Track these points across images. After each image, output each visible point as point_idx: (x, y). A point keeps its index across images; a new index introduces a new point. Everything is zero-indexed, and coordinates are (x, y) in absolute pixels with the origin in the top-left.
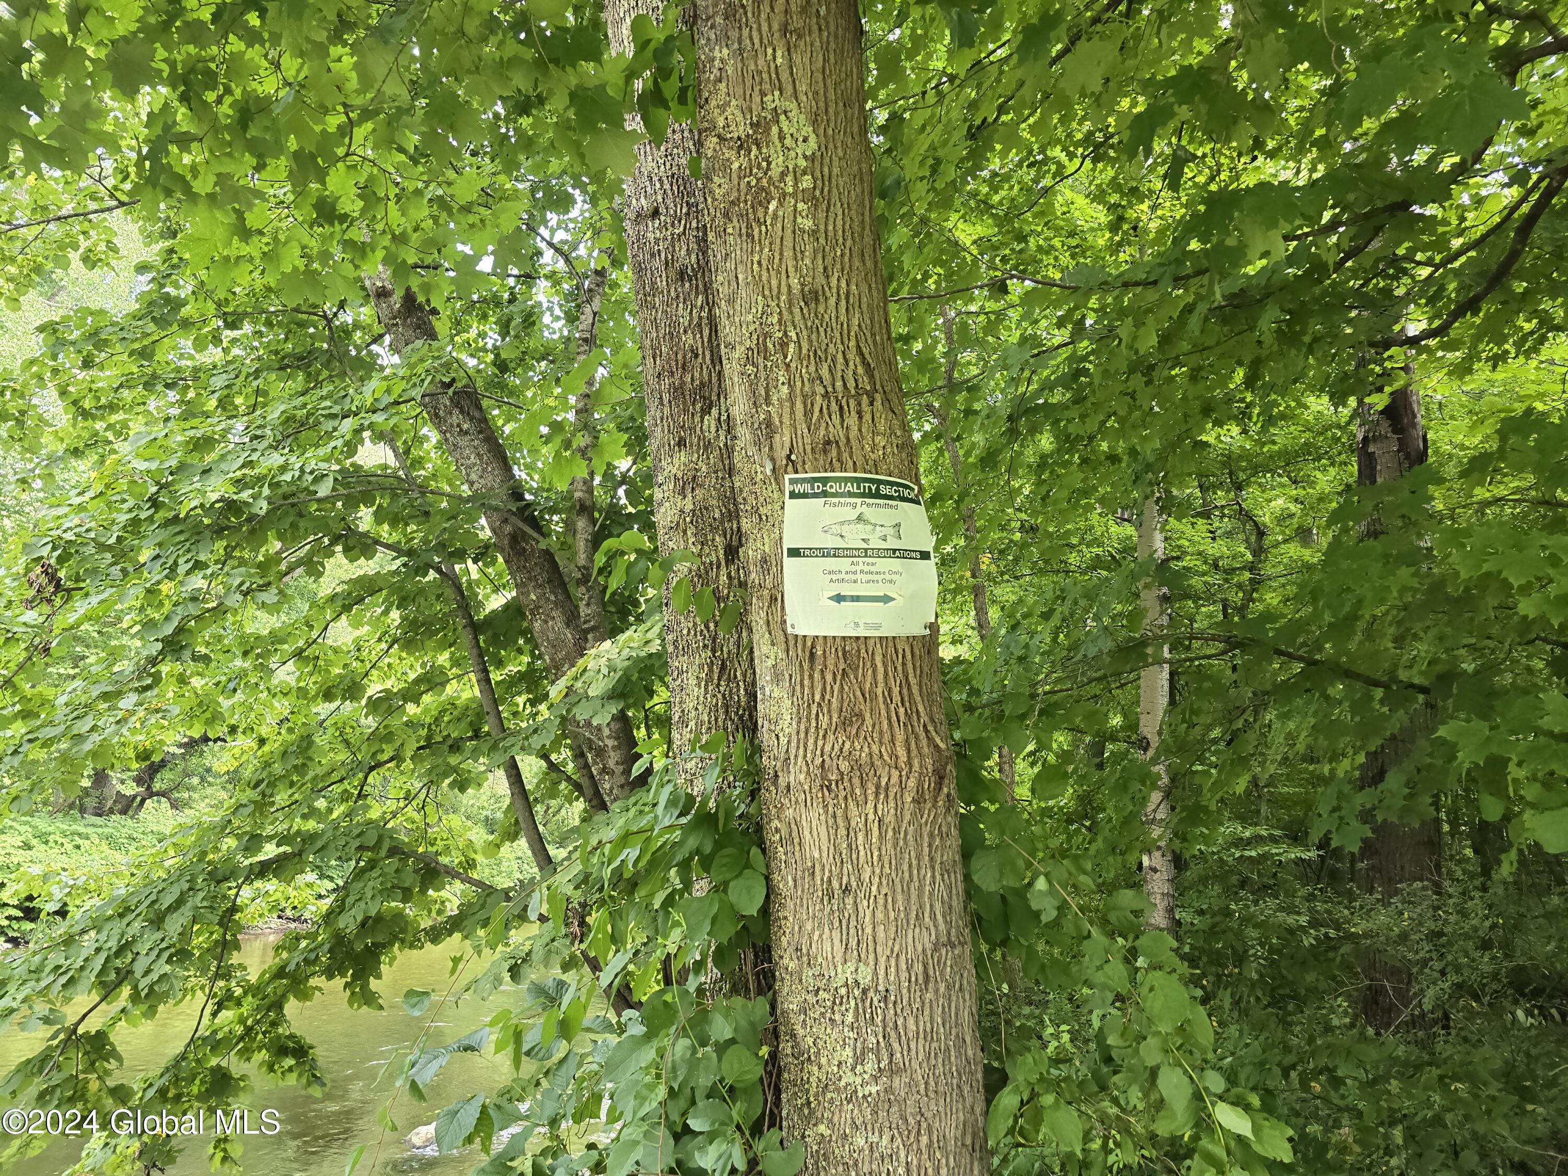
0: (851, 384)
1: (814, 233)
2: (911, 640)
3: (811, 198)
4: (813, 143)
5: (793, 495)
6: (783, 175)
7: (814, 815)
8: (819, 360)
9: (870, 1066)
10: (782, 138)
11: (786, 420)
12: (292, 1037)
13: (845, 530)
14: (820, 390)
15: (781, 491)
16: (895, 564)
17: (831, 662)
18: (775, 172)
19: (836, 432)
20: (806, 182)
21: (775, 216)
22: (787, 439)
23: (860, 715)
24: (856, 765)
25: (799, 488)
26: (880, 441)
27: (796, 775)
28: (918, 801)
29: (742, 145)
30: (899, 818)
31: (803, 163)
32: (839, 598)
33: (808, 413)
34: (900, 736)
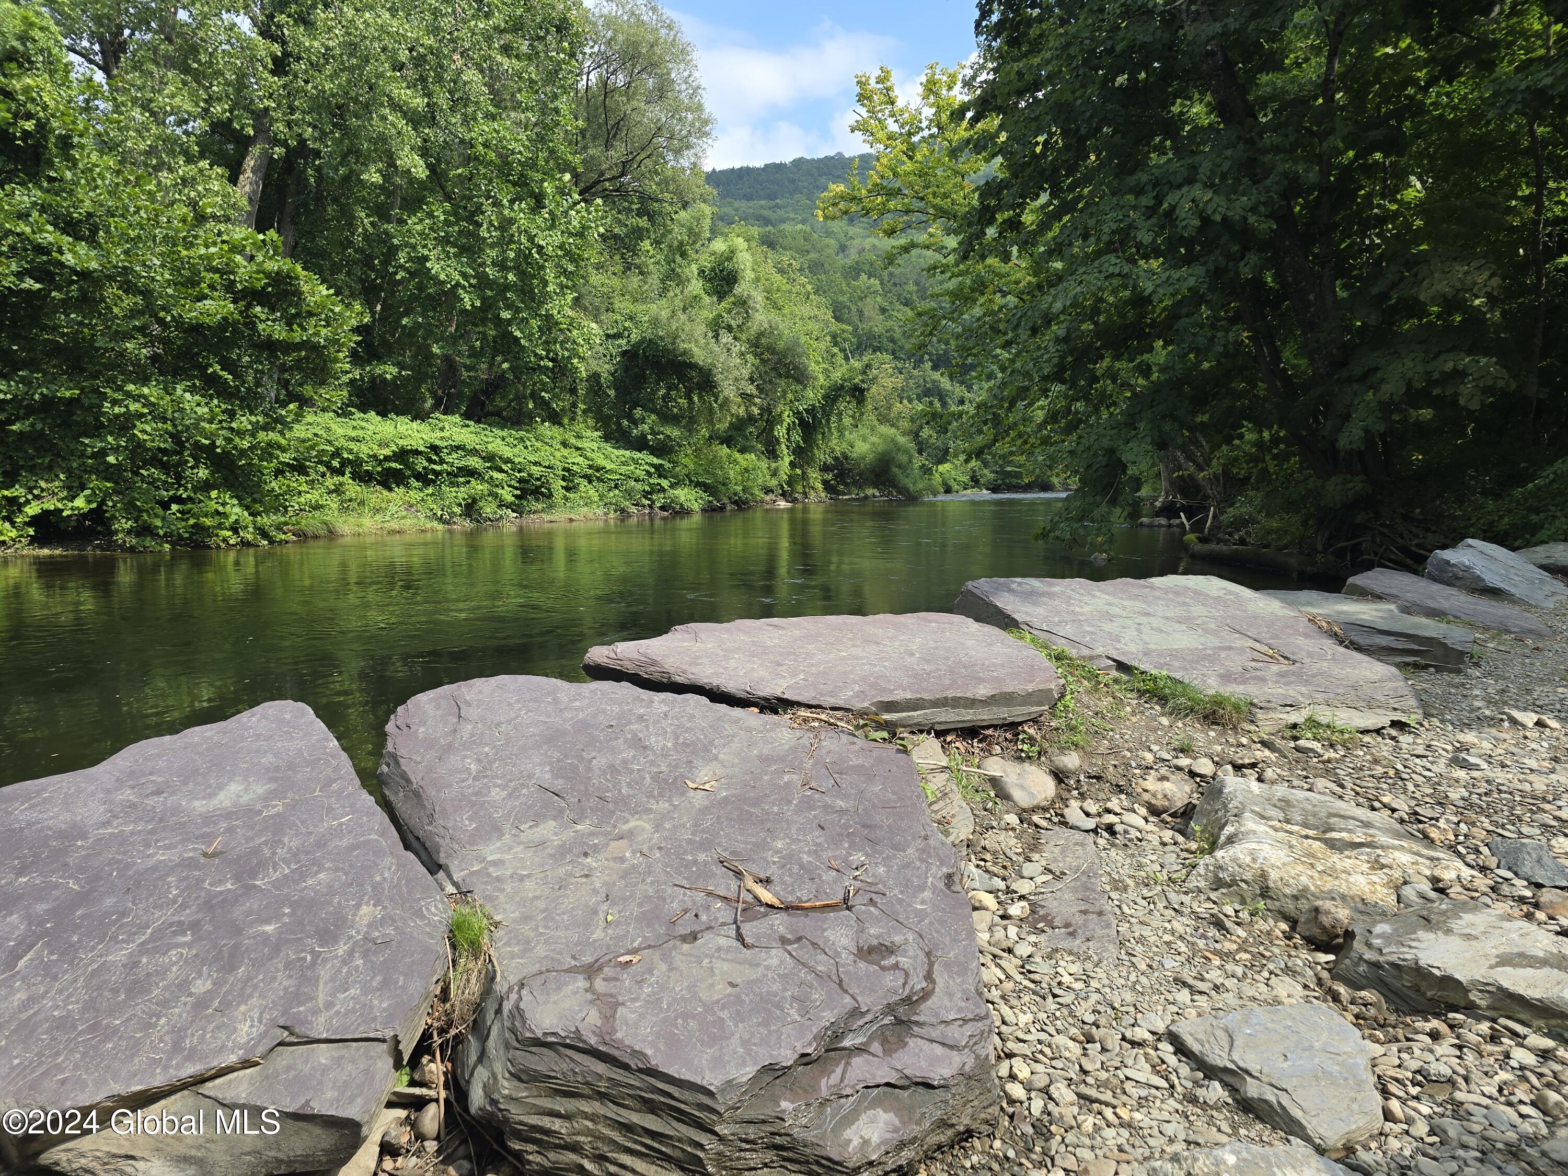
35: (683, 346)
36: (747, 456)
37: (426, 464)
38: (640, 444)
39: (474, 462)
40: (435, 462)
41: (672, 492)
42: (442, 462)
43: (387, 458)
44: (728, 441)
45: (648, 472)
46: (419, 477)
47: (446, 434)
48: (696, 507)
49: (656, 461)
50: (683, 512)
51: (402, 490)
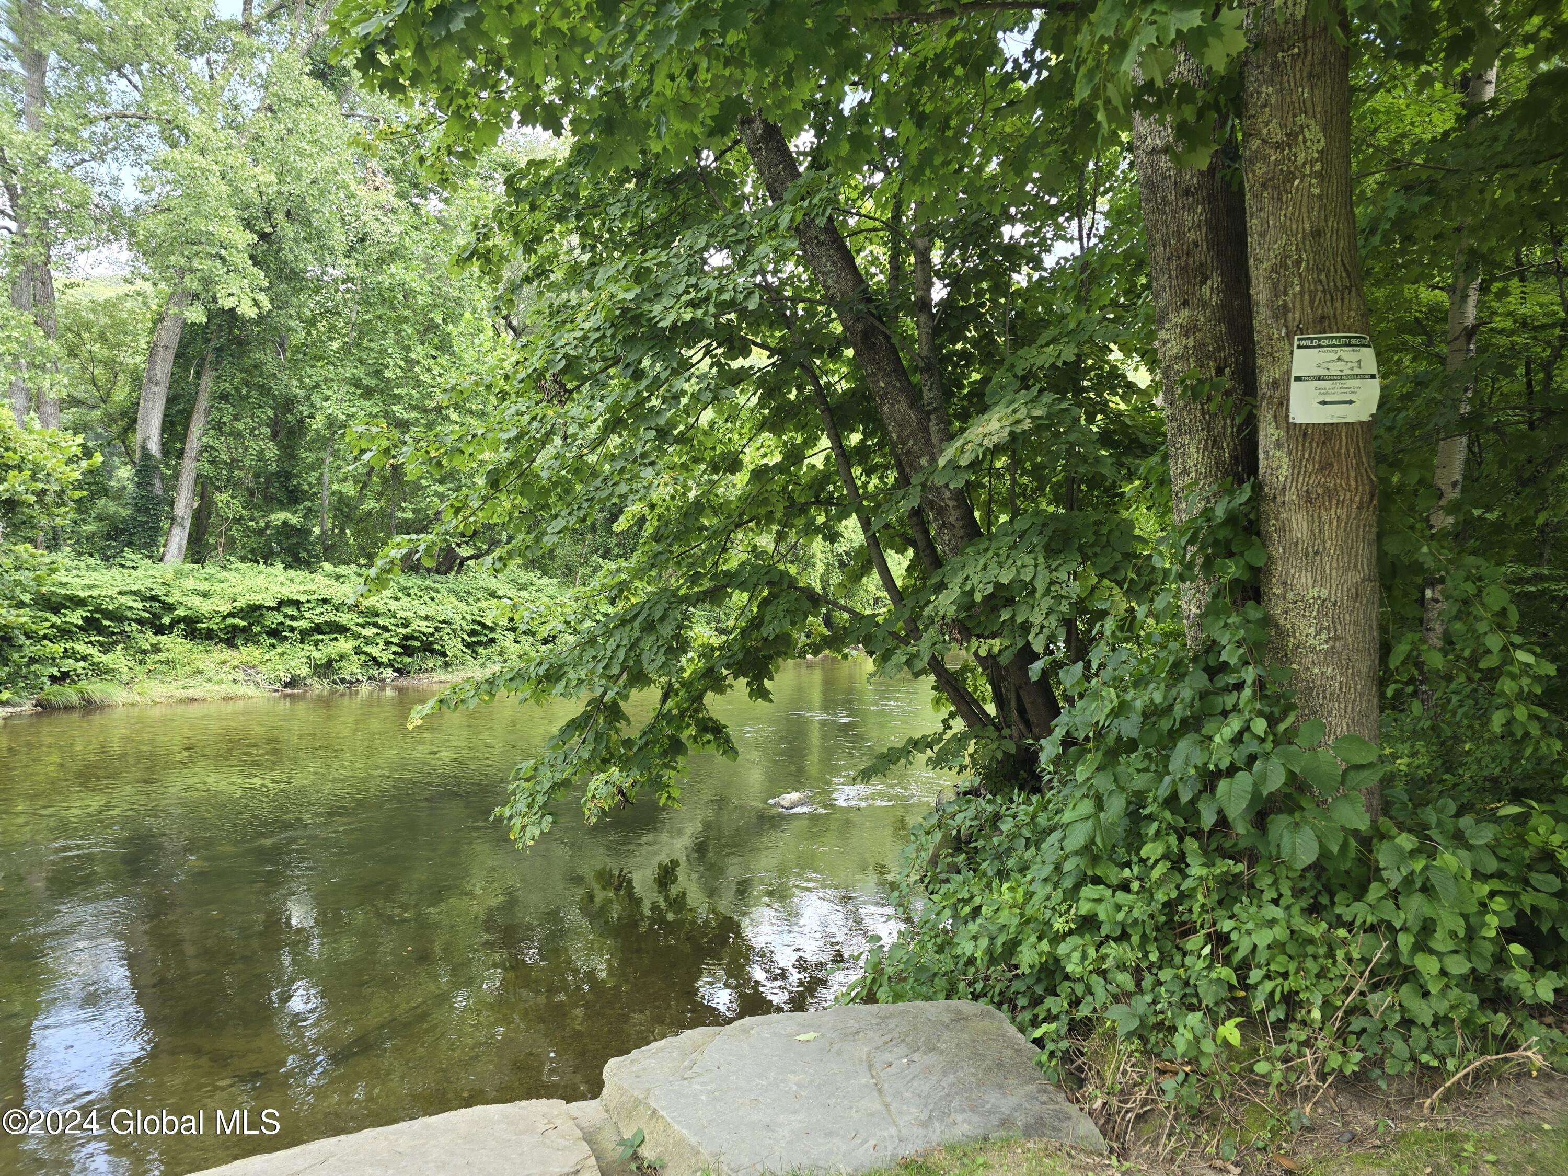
0: (1339, 284)
1: (1320, 197)
2: (1362, 424)
3: (1319, 175)
4: (1322, 143)
5: (1299, 347)
6: (1304, 164)
7: (1300, 516)
8: (1320, 271)
9: (1324, 636)
10: (1305, 141)
11: (1298, 305)
12: (710, 719)
13: (1330, 365)
14: (1320, 288)
15: (1292, 345)
16: (1357, 382)
17: (1316, 438)
18: (1300, 162)
19: (1329, 311)
20: (1318, 167)
21: (1297, 189)
22: (1297, 315)
23: (1331, 465)
24: (1327, 490)
25: (1303, 343)
26: (1352, 313)
27: (1291, 496)
28: (1360, 508)
29: (1279, 146)
30: (1348, 517)
31: (1316, 155)
32: (1324, 403)
33: (1312, 301)
34: (1353, 475)
37: (280, 619)
40: (293, 618)
42: (301, 617)
46: (272, 633)
47: (312, 587)
51: (251, 648)
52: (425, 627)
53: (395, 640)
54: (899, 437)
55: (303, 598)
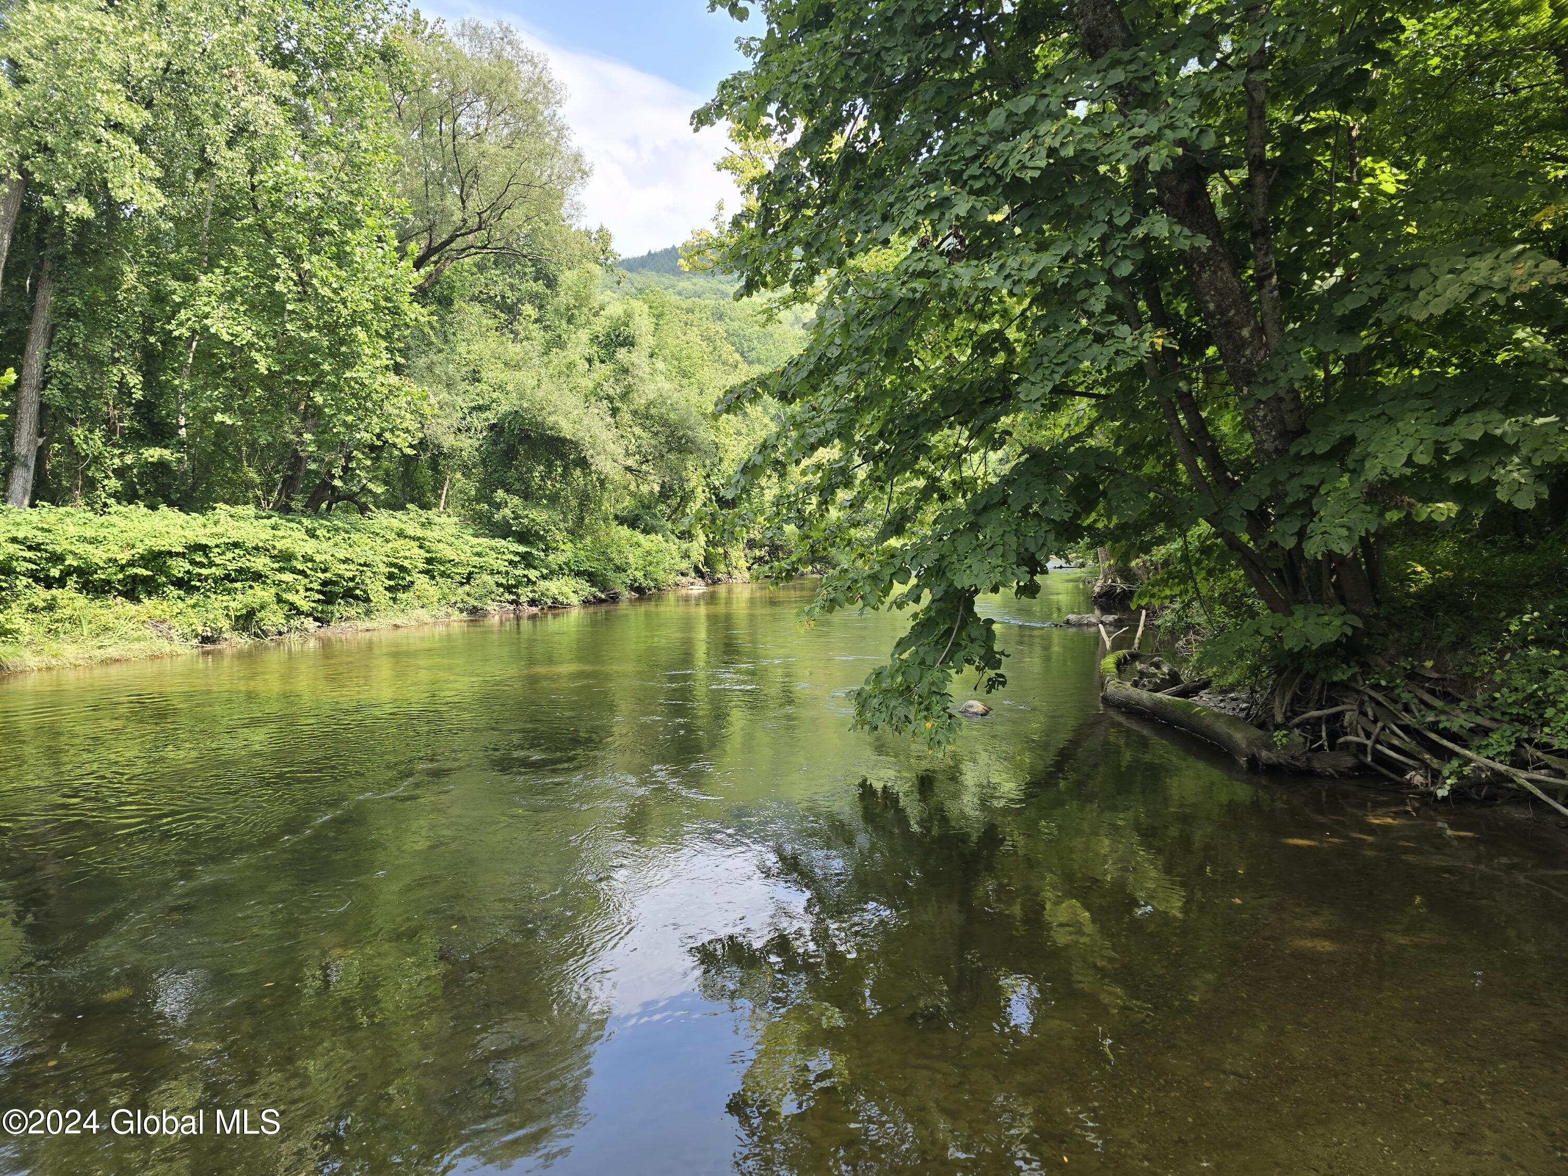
35: (551, 419)
36: (653, 536)
37: (188, 566)
38: (503, 531)
39: (260, 563)
40: (201, 565)
41: (543, 585)
42: (211, 564)
43: (131, 563)
44: (632, 522)
45: (511, 562)
46: (179, 583)
47: (219, 529)
48: (574, 600)
49: (522, 549)
50: (557, 606)
51: (155, 600)
52: (347, 571)
53: (316, 586)
54: (1217, 307)
55: (211, 543)
